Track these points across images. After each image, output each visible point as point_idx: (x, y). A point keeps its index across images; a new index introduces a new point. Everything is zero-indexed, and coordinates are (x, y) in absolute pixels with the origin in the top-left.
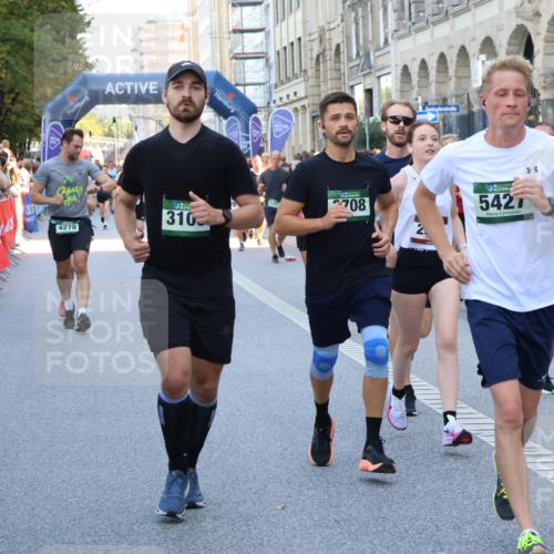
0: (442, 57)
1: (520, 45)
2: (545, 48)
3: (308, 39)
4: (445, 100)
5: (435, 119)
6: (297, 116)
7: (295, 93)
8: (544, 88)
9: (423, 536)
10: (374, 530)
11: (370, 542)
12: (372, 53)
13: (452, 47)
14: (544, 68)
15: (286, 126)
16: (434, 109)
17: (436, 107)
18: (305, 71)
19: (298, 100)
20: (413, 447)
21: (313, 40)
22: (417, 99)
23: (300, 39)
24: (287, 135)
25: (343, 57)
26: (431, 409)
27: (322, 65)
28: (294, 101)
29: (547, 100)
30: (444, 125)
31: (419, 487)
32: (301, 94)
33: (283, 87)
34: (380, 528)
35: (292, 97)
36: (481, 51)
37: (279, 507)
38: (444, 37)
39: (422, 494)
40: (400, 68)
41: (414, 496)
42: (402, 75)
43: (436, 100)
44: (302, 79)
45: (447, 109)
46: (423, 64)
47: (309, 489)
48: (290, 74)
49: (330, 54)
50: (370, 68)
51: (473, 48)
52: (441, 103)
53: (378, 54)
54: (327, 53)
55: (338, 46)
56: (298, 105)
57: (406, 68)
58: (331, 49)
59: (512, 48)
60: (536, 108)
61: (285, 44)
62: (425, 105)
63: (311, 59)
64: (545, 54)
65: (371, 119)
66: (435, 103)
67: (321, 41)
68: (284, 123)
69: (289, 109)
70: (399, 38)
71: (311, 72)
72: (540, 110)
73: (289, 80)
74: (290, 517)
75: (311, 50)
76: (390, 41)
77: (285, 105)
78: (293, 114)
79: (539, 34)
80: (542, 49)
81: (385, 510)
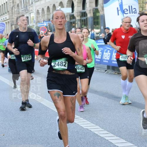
0: (48, 7)
1: (70, 4)
2: (77, 5)
3: (9, 2)
4: (49, 20)
5: (47, 25)
6: (7, 25)
7: (6, 18)
8: (77, 16)
9: (44, 141)
10: (30, 140)
11: (29, 143)
12: (28, 6)
13: (51, 5)
14: (77, 10)
15: (3, 27)
16: (46, 22)
17: (47, 21)
18: (9, 12)
19: (7, 20)
20: (41, 117)
21: (11, 2)
22: (41, 19)
23: (7, 2)
24: (4, 30)
25: (20, 7)
26: (46, 106)
27: (13, 10)
28: (6, 20)
29: (78, 20)
30: (49, 27)
31: (43, 128)
32: (8, 18)
33: (2, 16)
34: (31, 140)
35: (5, 19)
36: (59, 6)
37: (2, 135)
38: (49, 2)
39: (43, 130)
40: (36, 11)
41: (41, 130)
42: (37, 12)
43: (47, 20)
44: (8, 14)
45: (50, 22)
46: (43, 9)
47: (11, 130)
48: (4, 12)
49: (16, 6)
50: (28, 10)
51: (57, 5)
52: (48, 20)
53: (30, 7)
54: (15, 6)
55: (18, 4)
56: (7, 21)
57: (38, 10)
58: (16, 5)
59: (68, 5)
60: (75, 22)
61: (2, 3)
62: (44, 21)
63: (10, 8)
64: (77, 7)
65: (28, 25)
66: (46, 21)
67: (13, 3)
68: (3, 26)
69: (4, 22)
70: (36, 2)
71: (10, 12)
72: (76, 22)
73: (4, 14)
74: (5, 138)
75: (10, 5)
76: (33, 2)
77: (3, 21)
78: (5, 24)
79: (75, 1)
80: (76, 5)
81: (33, 134)
